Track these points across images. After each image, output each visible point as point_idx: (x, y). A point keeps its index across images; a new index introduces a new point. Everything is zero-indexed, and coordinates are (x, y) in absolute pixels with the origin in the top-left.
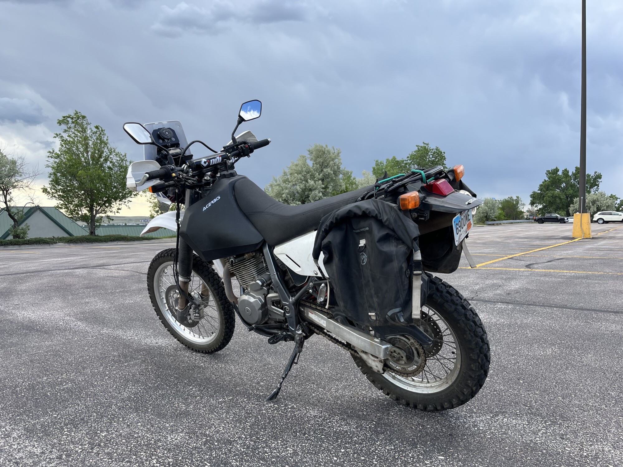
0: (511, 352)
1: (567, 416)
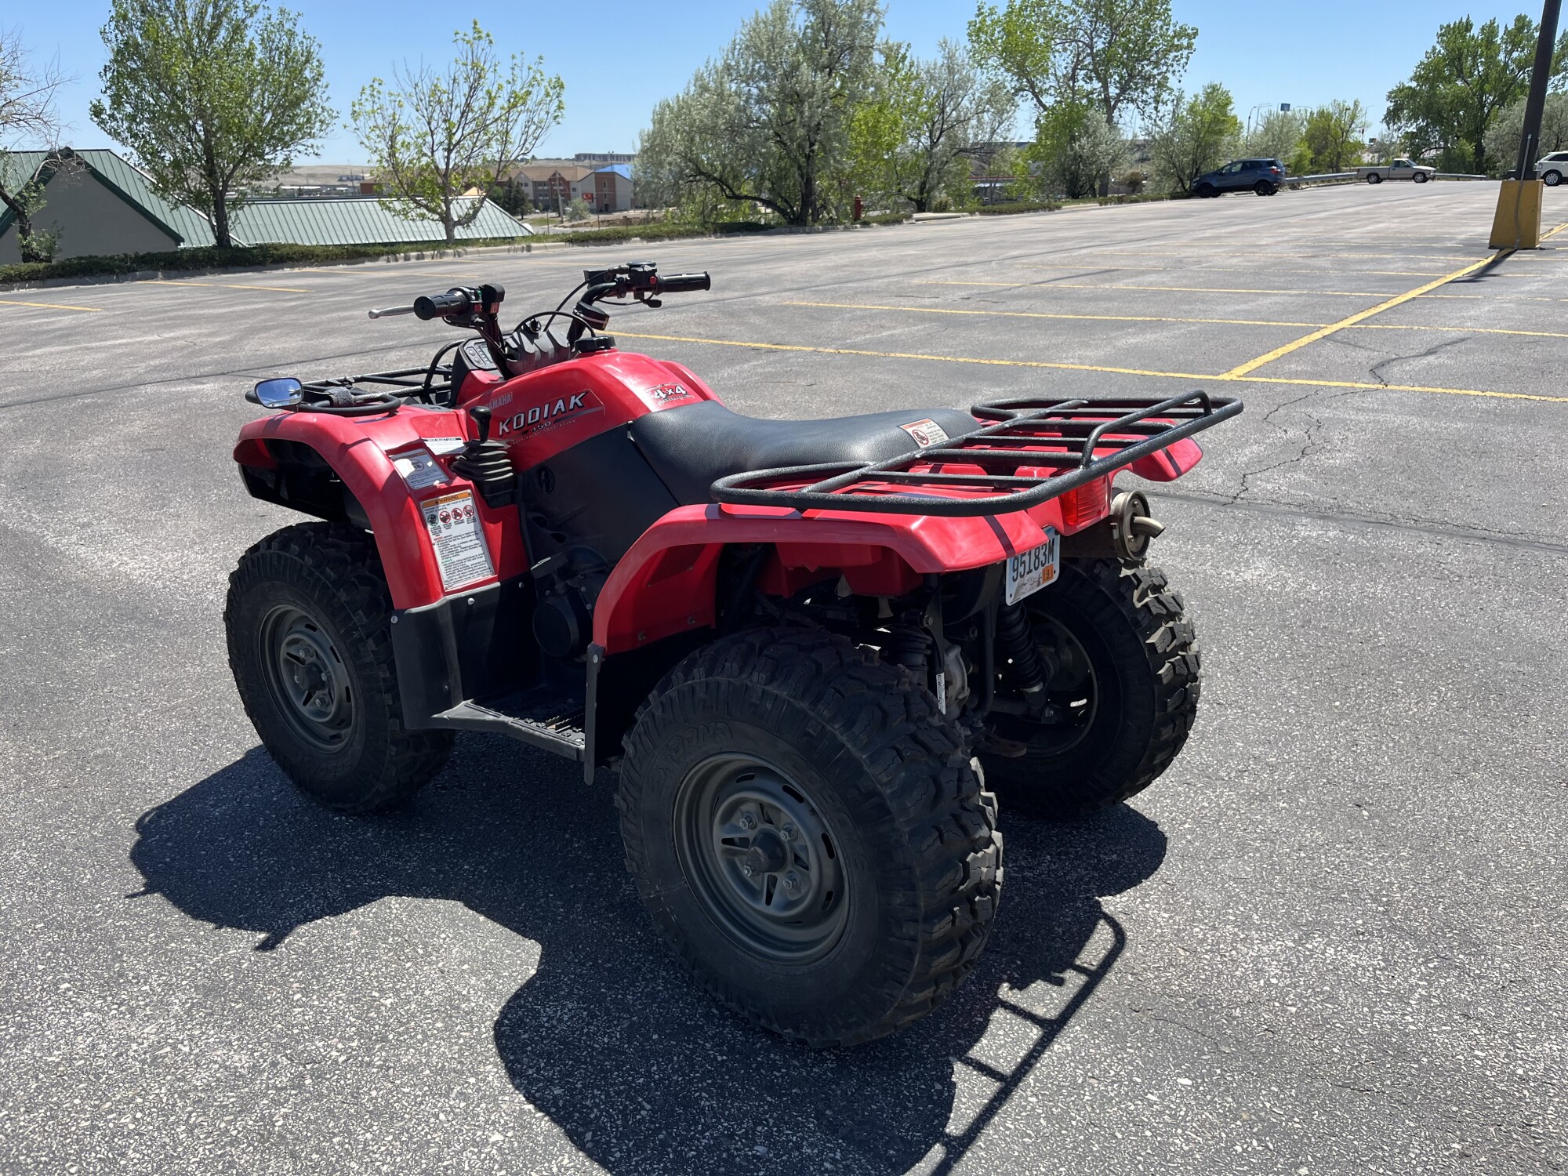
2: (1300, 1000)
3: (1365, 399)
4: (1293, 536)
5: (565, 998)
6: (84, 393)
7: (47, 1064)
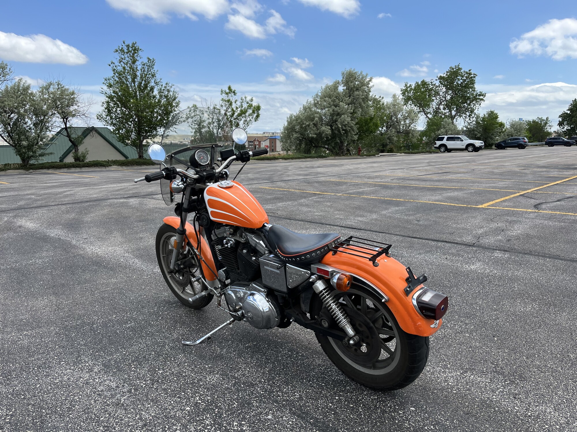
0: (495, 307)
1: (525, 376)
2: (458, 389)
3: (530, 215)
4: (492, 256)
5: (215, 374)
6: (89, 201)
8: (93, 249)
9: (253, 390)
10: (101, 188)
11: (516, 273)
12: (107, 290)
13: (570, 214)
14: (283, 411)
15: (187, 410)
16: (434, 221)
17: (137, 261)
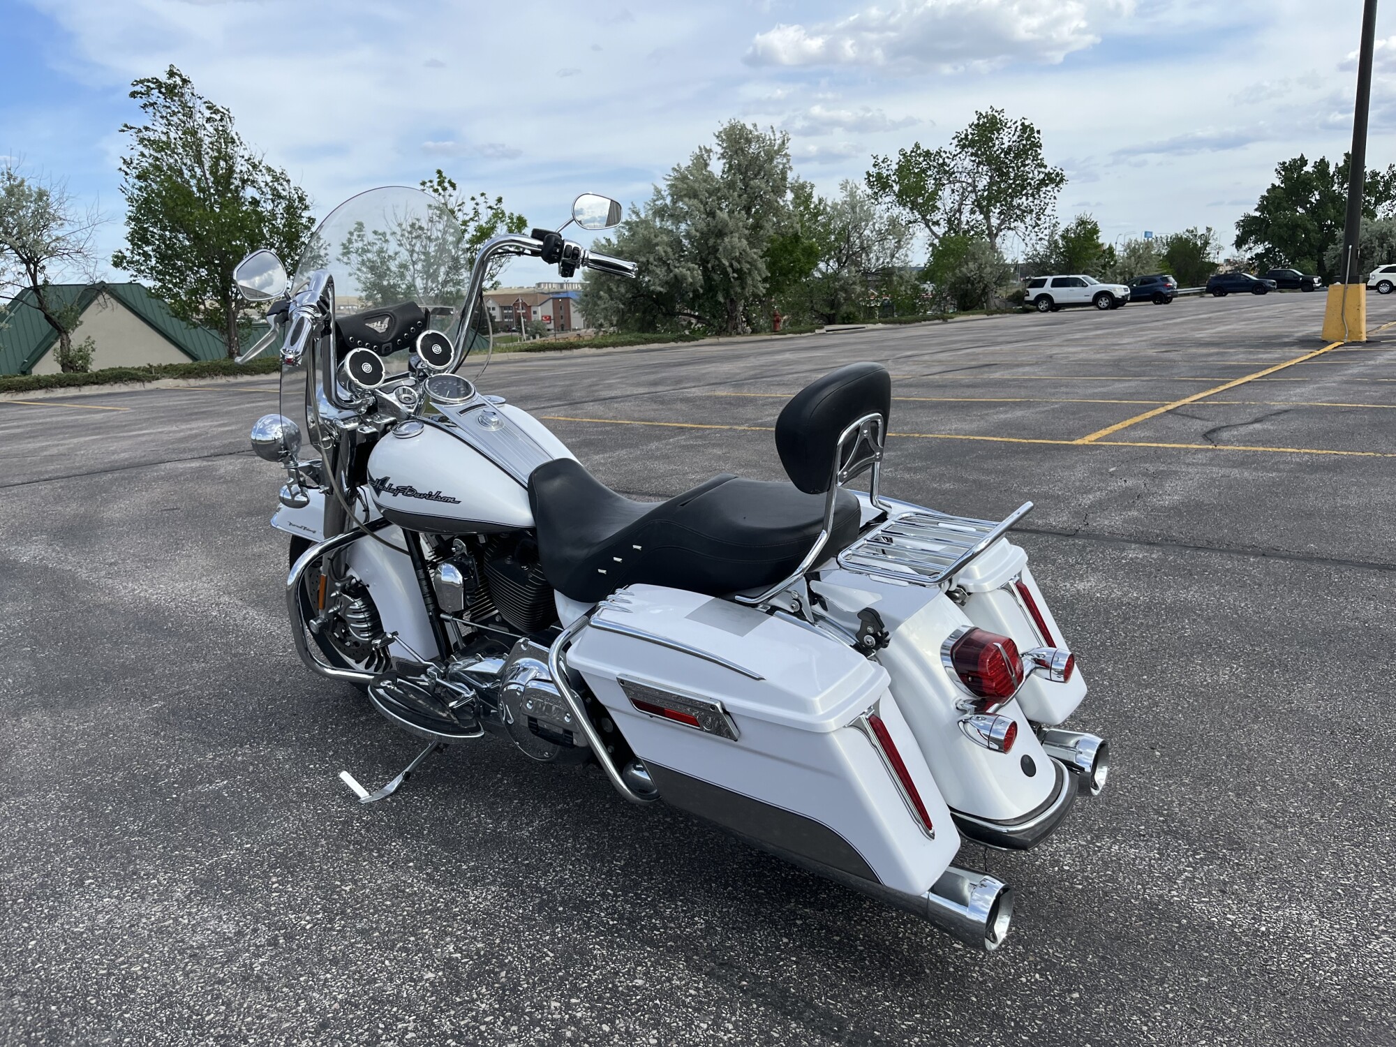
0: (1145, 677)
1: (1240, 838)
2: (1087, 881)
3: (1196, 457)
4: (1123, 558)
5: (489, 884)
6: (112, 470)
7: (73, 932)
8: (134, 590)
9: (590, 918)
10: (139, 435)
11: (1183, 595)
12: (183, 691)
13: (1289, 450)
14: (670, 965)
15: (427, 980)
16: (974, 481)
17: (253, 613)
